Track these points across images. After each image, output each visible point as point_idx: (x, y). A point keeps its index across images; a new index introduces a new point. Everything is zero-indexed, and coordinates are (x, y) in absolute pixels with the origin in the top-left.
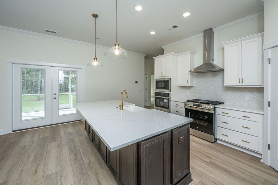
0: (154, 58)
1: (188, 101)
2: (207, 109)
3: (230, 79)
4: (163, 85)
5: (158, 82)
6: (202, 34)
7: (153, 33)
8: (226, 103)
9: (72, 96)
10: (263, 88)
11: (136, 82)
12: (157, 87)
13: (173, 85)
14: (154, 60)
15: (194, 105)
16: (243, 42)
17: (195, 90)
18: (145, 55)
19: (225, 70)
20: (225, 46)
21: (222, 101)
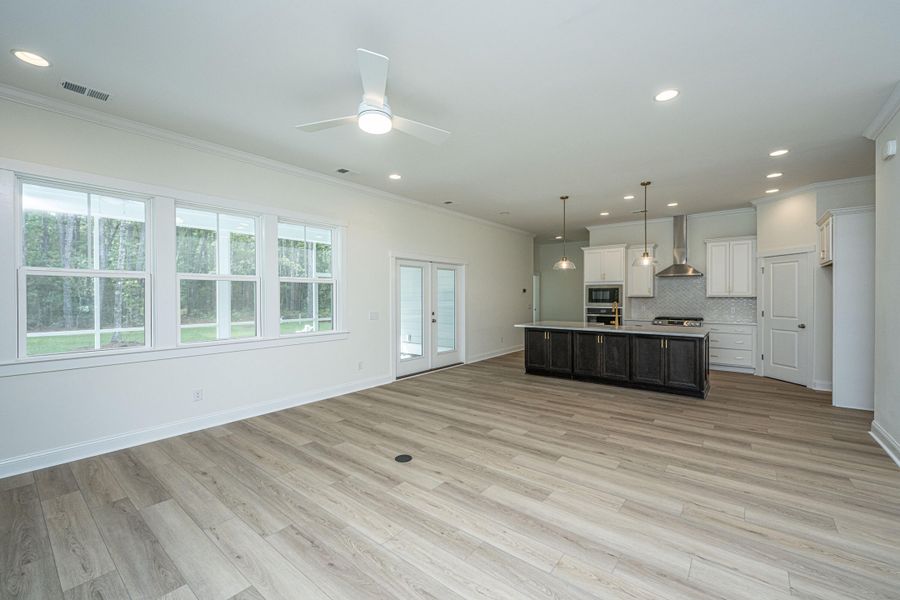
3: (715, 287)
4: (607, 295)
5: (591, 291)
6: (671, 219)
8: (707, 319)
10: (756, 298)
11: (524, 291)
12: (591, 300)
13: (624, 296)
14: (582, 251)
16: (732, 243)
17: (657, 303)
18: (535, 235)
19: (709, 276)
20: (709, 245)
21: (700, 316)
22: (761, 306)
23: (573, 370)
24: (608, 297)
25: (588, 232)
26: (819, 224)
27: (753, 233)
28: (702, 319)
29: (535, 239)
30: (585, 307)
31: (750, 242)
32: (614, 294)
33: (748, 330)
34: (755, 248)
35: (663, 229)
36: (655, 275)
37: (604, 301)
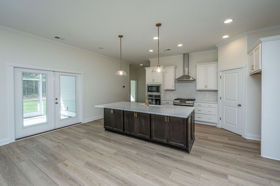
0: (145, 68)
1: (175, 100)
2: (189, 104)
3: (200, 85)
5: (149, 87)
6: (182, 55)
7: (151, 51)
8: (197, 99)
9: (43, 102)
10: (217, 90)
11: (124, 87)
12: (149, 91)
13: (162, 89)
14: (145, 69)
15: (180, 102)
16: (207, 65)
17: (176, 92)
18: (130, 64)
19: (197, 80)
20: (197, 66)
21: (194, 98)
22: (220, 94)
23: (124, 131)
24: (155, 90)
25: (149, 62)
26: (248, 53)
27: (217, 60)
28: (194, 100)
29: (130, 65)
30: (146, 94)
31: (215, 64)
32: (158, 88)
33: (214, 105)
34: (217, 67)
35: (179, 60)
36: (175, 80)
37: (154, 91)
